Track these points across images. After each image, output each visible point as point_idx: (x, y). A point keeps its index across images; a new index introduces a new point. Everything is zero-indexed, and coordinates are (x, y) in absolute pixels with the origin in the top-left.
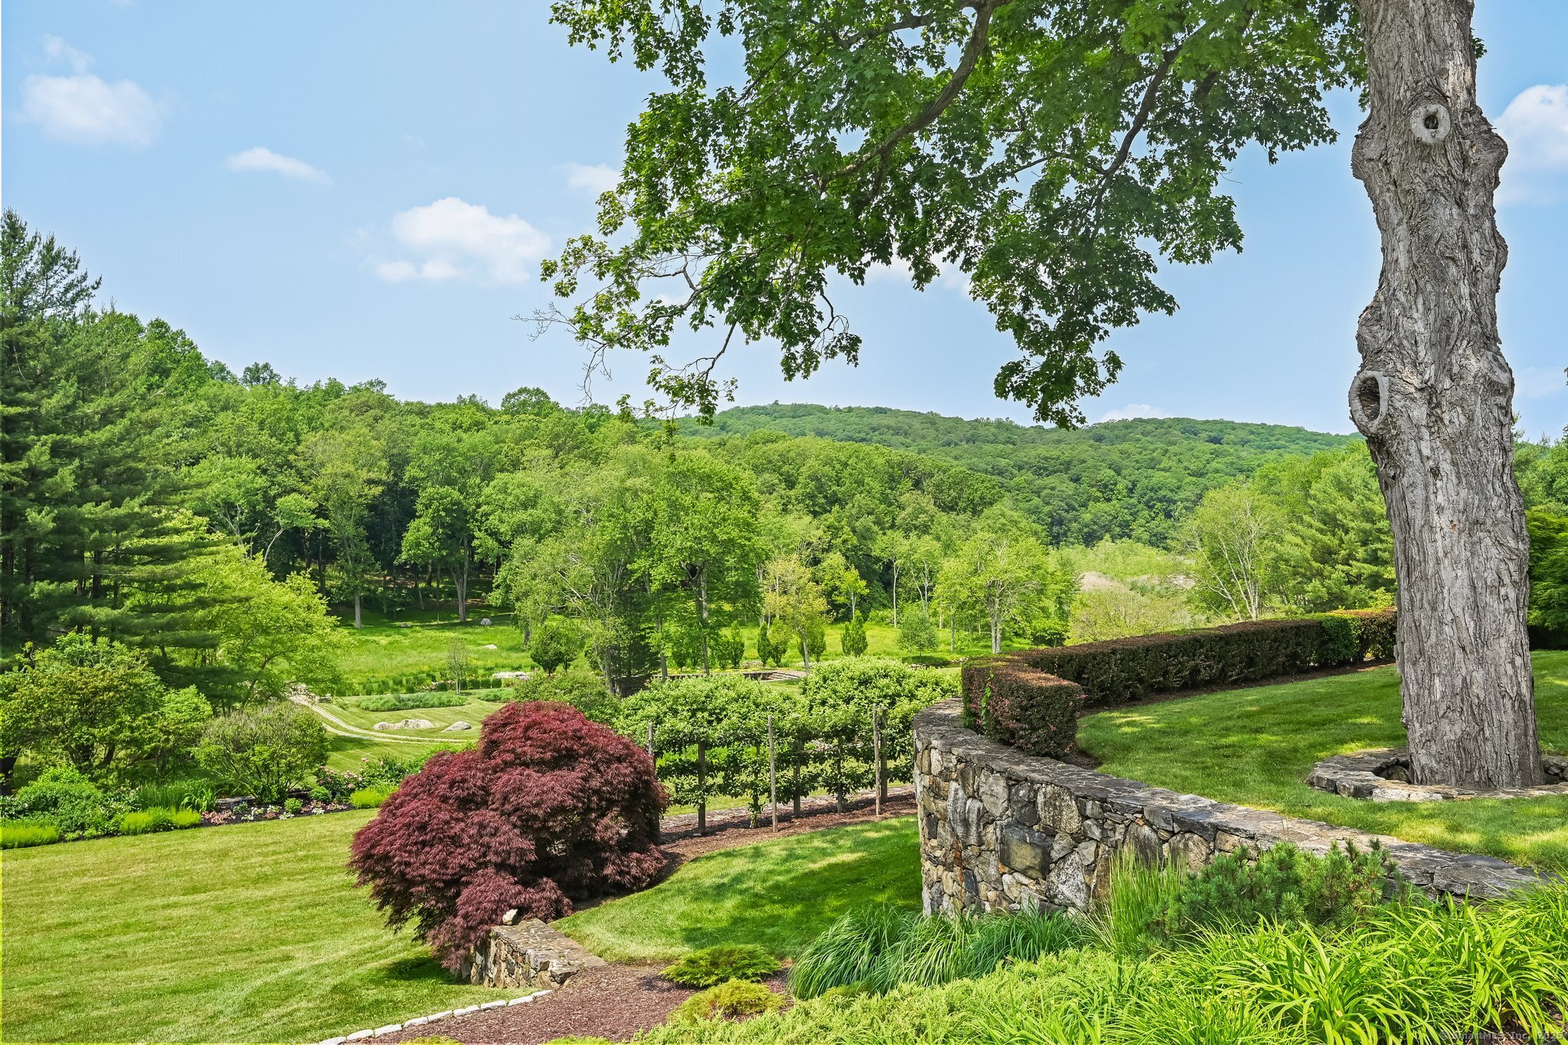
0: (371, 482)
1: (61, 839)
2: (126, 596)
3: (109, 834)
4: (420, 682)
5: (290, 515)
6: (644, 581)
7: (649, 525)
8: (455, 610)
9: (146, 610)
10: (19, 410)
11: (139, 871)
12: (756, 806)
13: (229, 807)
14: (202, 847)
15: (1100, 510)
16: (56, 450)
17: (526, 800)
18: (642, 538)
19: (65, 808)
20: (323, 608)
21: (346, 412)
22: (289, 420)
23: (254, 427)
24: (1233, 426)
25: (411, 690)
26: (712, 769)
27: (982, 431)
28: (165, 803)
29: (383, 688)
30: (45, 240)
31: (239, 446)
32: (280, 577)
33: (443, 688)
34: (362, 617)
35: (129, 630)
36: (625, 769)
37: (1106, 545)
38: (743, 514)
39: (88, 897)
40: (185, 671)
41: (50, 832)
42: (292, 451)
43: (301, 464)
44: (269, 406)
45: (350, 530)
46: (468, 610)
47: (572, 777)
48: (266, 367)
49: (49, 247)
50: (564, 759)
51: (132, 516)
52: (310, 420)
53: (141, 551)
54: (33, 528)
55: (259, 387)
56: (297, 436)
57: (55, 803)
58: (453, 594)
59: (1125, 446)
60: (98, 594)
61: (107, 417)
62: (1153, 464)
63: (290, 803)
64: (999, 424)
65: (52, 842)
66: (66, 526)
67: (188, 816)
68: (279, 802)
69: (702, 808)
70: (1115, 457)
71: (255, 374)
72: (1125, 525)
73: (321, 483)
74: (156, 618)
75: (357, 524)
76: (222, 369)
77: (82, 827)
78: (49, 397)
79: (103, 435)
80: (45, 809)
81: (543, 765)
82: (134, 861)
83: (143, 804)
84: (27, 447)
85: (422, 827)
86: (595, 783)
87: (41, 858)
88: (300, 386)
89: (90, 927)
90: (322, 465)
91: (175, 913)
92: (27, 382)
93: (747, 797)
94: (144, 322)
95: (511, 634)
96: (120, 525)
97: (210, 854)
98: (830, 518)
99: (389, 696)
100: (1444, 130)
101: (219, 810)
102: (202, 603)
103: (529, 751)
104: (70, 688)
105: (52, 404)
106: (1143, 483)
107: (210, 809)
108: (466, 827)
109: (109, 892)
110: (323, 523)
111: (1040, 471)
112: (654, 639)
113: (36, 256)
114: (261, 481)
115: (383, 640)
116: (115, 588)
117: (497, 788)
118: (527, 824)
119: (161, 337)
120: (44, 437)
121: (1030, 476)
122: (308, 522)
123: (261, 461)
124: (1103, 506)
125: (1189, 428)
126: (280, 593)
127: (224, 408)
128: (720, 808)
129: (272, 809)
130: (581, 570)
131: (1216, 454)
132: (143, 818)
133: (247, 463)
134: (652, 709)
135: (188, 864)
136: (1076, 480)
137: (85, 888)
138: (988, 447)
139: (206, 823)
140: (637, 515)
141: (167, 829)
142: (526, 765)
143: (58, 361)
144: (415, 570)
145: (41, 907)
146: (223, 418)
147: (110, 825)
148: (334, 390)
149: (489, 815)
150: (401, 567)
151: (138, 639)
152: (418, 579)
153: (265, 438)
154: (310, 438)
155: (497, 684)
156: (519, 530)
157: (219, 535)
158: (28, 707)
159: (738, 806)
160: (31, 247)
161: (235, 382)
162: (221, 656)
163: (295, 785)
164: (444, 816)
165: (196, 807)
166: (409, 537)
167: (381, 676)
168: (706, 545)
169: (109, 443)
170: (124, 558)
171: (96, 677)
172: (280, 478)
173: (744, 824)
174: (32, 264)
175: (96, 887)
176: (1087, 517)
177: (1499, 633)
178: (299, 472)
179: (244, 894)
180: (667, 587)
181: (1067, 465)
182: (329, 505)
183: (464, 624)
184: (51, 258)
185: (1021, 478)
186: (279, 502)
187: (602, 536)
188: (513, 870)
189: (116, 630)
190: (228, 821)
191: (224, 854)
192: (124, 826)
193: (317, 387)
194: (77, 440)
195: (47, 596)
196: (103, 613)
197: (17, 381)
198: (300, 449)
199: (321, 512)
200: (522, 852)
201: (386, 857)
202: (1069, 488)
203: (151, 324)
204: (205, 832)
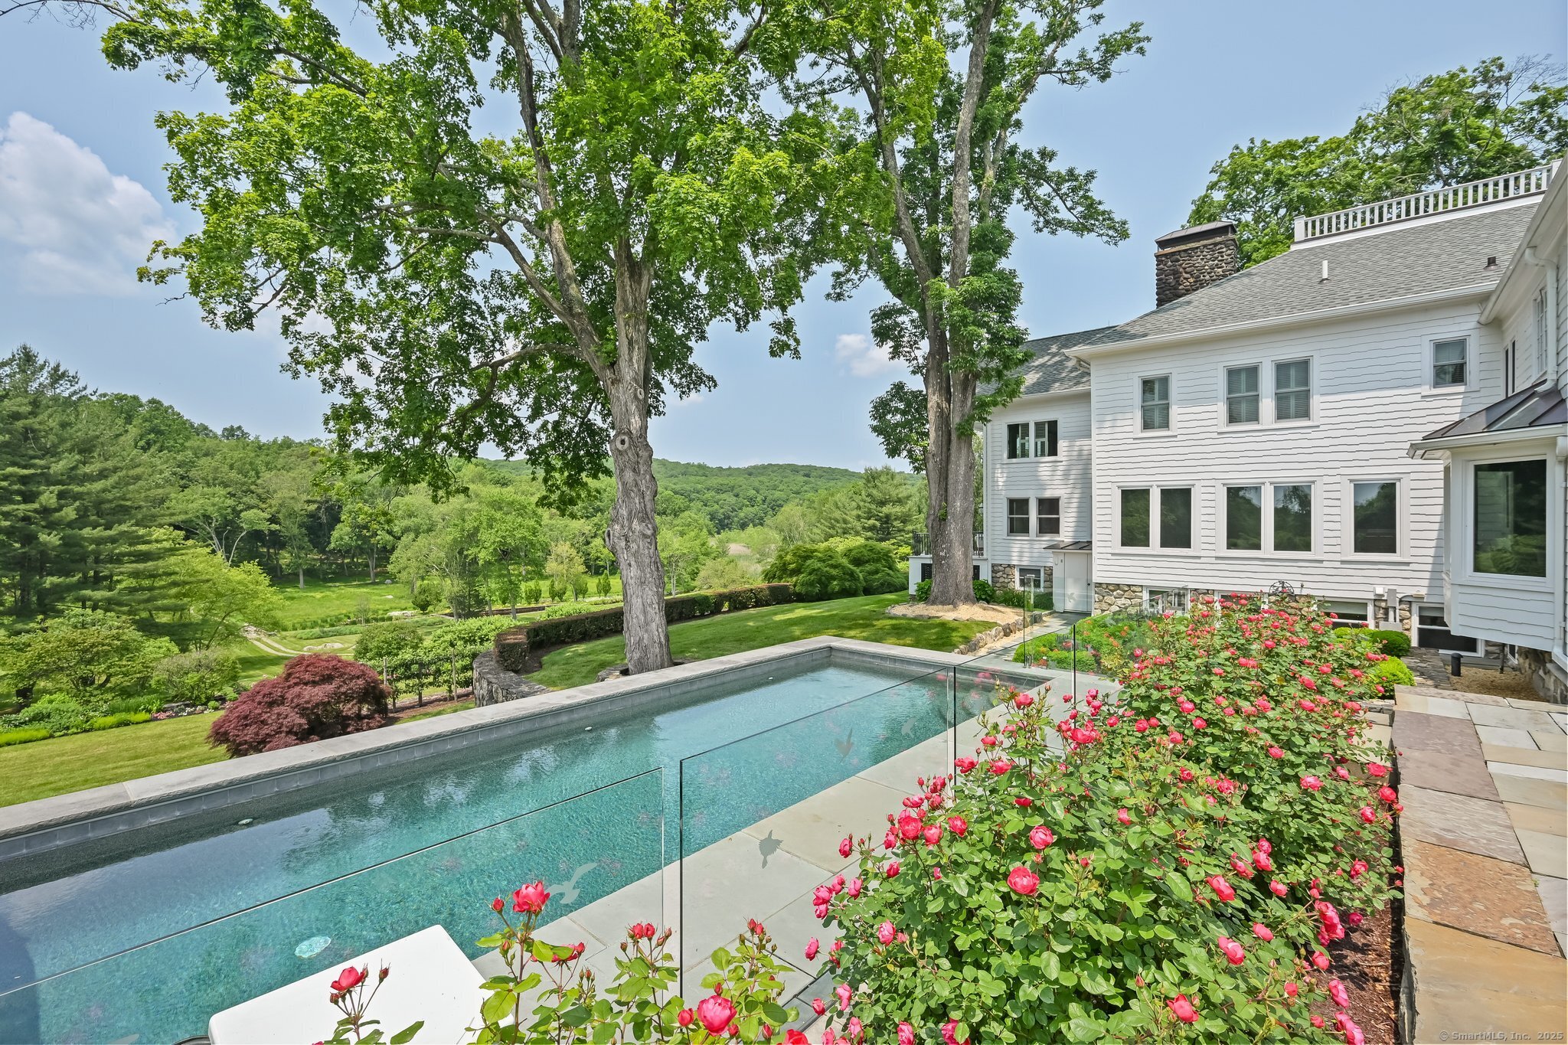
0: (308, 502)
1: (51, 736)
2: (119, 582)
3: (86, 731)
4: (340, 620)
5: (251, 522)
6: (475, 561)
7: (477, 529)
8: (368, 575)
9: (132, 590)
10: (32, 471)
11: (102, 750)
12: (450, 691)
13: (172, 709)
14: (148, 733)
15: (748, 511)
16: (61, 495)
17: (302, 701)
18: (472, 537)
19: (55, 718)
20: (267, 582)
21: (293, 459)
22: (251, 464)
23: (226, 468)
24: (815, 468)
25: (332, 625)
26: (427, 675)
27: (691, 470)
28: (128, 710)
29: (314, 624)
30: (52, 365)
31: (215, 479)
32: (235, 564)
33: (354, 623)
34: (305, 582)
35: (120, 604)
36: (361, 682)
37: (750, 529)
38: (532, 523)
39: (62, 768)
40: (164, 625)
41: (43, 733)
42: (254, 483)
43: (260, 491)
44: (237, 455)
45: (296, 531)
46: (377, 575)
47: (329, 688)
48: (239, 428)
49: (56, 369)
50: (327, 679)
51: (123, 534)
52: (267, 464)
53: (129, 554)
54: (45, 544)
55: (233, 442)
56: (257, 473)
57: (49, 716)
58: (367, 566)
59: (762, 478)
60: (96, 582)
61: (103, 475)
62: (775, 488)
63: (212, 703)
64: (700, 466)
65: (44, 738)
66: (68, 543)
67: (144, 716)
68: (205, 704)
69: (420, 695)
70: (757, 484)
71: (230, 432)
72: (761, 518)
73: (273, 502)
74: (140, 596)
75: (300, 526)
76: (206, 428)
77: (68, 728)
78: (57, 462)
79: (98, 486)
80: (42, 719)
81: (314, 683)
82: (100, 744)
83: (112, 711)
84: (39, 493)
85: (246, 717)
86: (343, 690)
87: (33, 749)
88: (263, 440)
89: (61, 783)
90: (275, 492)
91: (119, 771)
92: (39, 453)
93: (445, 687)
94: (144, 400)
95: (400, 589)
96: (113, 540)
97: (151, 737)
98: (596, 520)
99: (317, 630)
100: (626, 445)
101: (165, 710)
102: (175, 584)
103: (307, 677)
104: (72, 644)
105: (58, 467)
106: (770, 497)
107: (158, 711)
108: (270, 717)
109: (79, 764)
110: (274, 527)
111: (719, 491)
112: (483, 590)
113: (45, 373)
114: (230, 502)
115: (318, 595)
116: (111, 577)
117: (289, 696)
118: (303, 712)
119: (157, 409)
120: (52, 488)
121: (713, 493)
122: (265, 527)
123: (229, 489)
124: (750, 509)
125: (794, 469)
126: (236, 575)
127: (206, 455)
128: (429, 693)
129: (199, 708)
130: (439, 554)
131: (806, 483)
132: (111, 720)
133: (221, 491)
134: (448, 637)
135: (136, 744)
136: (737, 496)
137: (62, 763)
138: (692, 478)
139: (156, 719)
140: (469, 525)
141: (127, 724)
142: (306, 684)
143: (62, 440)
144: (339, 552)
145: (30, 776)
146: (203, 461)
147: (87, 726)
148: (287, 444)
149: (282, 709)
150: (332, 552)
151: (125, 609)
152: (344, 557)
153: (233, 475)
154: (266, 475)
155: (390, 619)
156: (406, 530)
157: (190, 542)
158: (40, 657)
159: (441, 692)
160: (42, 367)
161: (216, 436)
162: (194, 612)
163: (217, 694)
164: (258, 711)
165: (149, 711)
166: (335, 534)
167: (313, 618)
168: (509, 540)
169: (104, 491)
170: (118, 560)
171: (93, 635)
172: (245, 499)
173: (445, 700)
174: (44, 377)
175: (70, 762)
176: (742, 515)
177: (652, 621)
178: (259, 496)
179: (168, 756)
180: (488, 563)
181: (732, 488)
182: (280, 516)
183: (374, 583)
184: (57, 376)
185: (709, 495)
186: (242, 515)
187: (450, 535)
188: (296, 734)
189: (109, 605)
190: (169, 717)
191: (162, 736)
192: (96, 725)
193: (275, 441)
194: (77, 489)
195: (55, 586)
196: (99, 594)
197: (31, 452)
198: (259, 482)
199: (273, 520)
200: (300, 725)
201: (226, 733)
202: (733, 500)
203: (150, 402)
204: (152, 724)
